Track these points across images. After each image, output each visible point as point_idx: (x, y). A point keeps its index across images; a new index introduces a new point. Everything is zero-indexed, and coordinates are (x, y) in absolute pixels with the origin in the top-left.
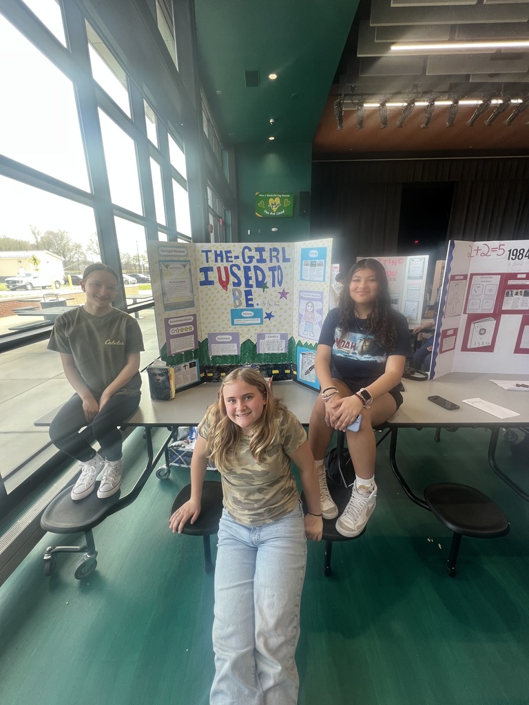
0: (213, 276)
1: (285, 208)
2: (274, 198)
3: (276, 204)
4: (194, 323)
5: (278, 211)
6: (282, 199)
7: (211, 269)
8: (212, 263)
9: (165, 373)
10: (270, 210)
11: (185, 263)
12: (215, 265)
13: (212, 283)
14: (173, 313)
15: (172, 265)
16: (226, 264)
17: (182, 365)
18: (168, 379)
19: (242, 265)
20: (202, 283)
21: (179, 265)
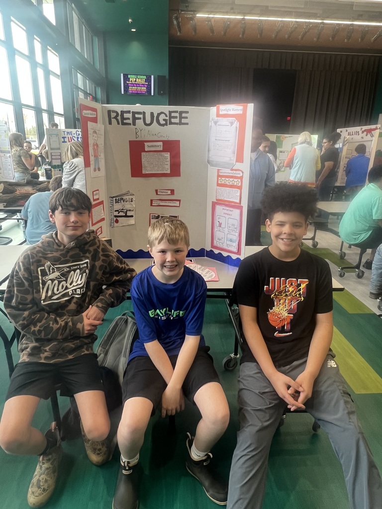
0: (66, 140)
4: (60, 155)
7: (66, 137)
8: (66, 135)
9: (51, 170)
11: (57, 135)
12: (67, 136)
13: (66, 142)
14: (53, 151)
15: (53, 136)
16: (70, 136)
17: (56, 169)
18: (52, 172)
19: (76, 136)
20: (63, 142)
21: (55, 136)
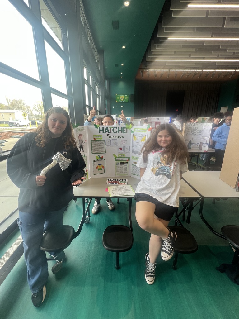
1: (126, 100)
2: (122, 96)
3: (123, 98)
5: (123, 100)
6: (125, 97)
10: (121, 100)
